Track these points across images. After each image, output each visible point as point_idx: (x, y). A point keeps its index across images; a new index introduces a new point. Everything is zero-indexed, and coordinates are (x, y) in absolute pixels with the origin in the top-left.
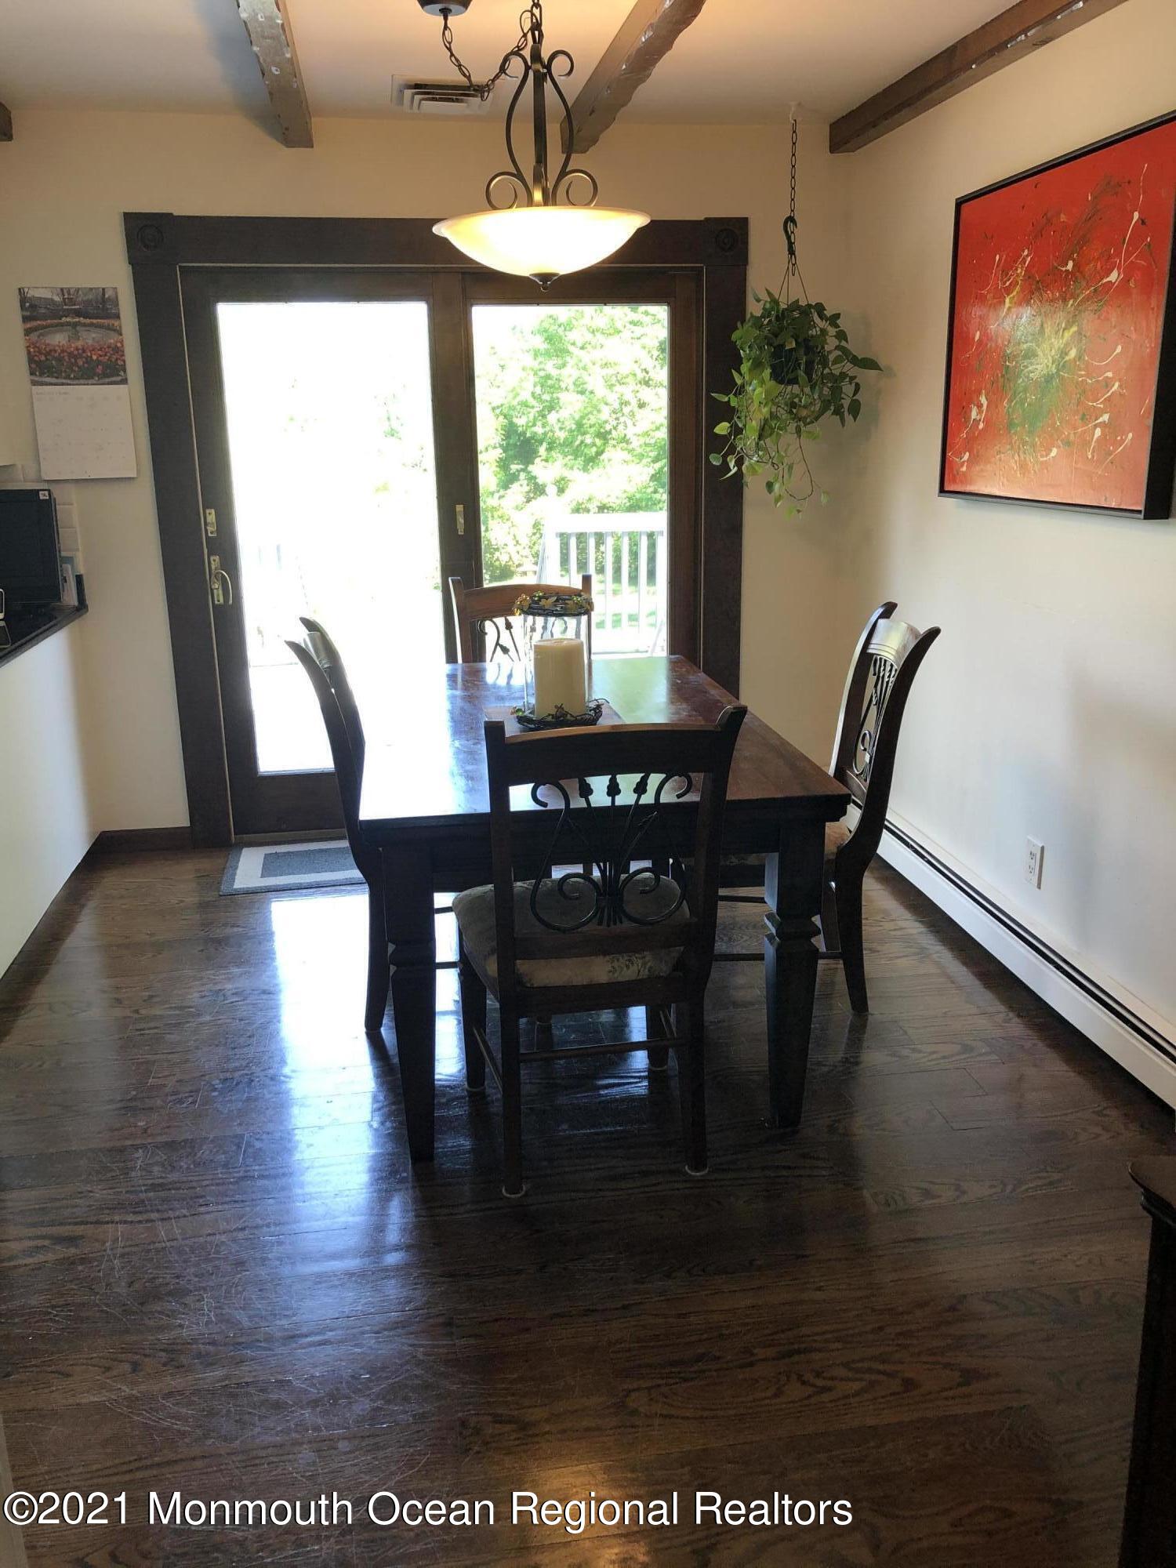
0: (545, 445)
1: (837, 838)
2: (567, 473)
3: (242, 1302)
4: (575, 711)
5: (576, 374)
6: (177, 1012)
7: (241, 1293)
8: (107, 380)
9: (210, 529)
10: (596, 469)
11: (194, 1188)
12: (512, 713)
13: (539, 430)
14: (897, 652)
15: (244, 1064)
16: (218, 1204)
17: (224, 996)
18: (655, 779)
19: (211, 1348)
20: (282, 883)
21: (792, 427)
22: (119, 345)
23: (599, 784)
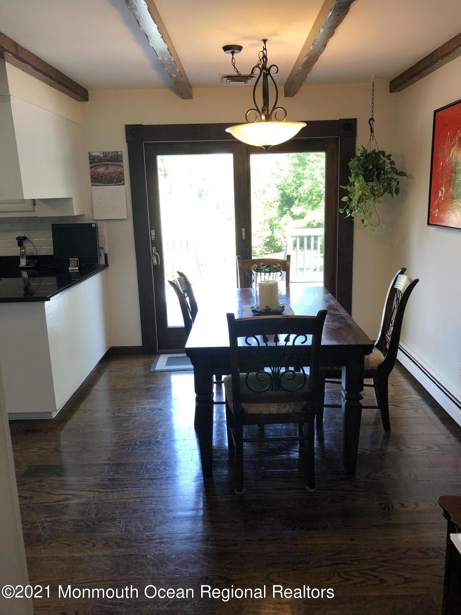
0: (297, 200)
1: (378, 361)
2: (305, 211)
3: (135, 525)
4: (273, 308)
5: (310, 172)
6: (128, 415)
7: (134, 521)
8: (117, 184)
9: (153, 237)
10: (317, 209)
11: (124, 481)
12: (251, 308)
13: (295, 195)
14: (404, 287)
15: (149, 436)
16: (131, 487)
17: (145, 410)
18: (292, 337)
19: (121, 541)
20: (173, 368)
21: (372, 198)
22: (122, 171)
23: (282, 337)
